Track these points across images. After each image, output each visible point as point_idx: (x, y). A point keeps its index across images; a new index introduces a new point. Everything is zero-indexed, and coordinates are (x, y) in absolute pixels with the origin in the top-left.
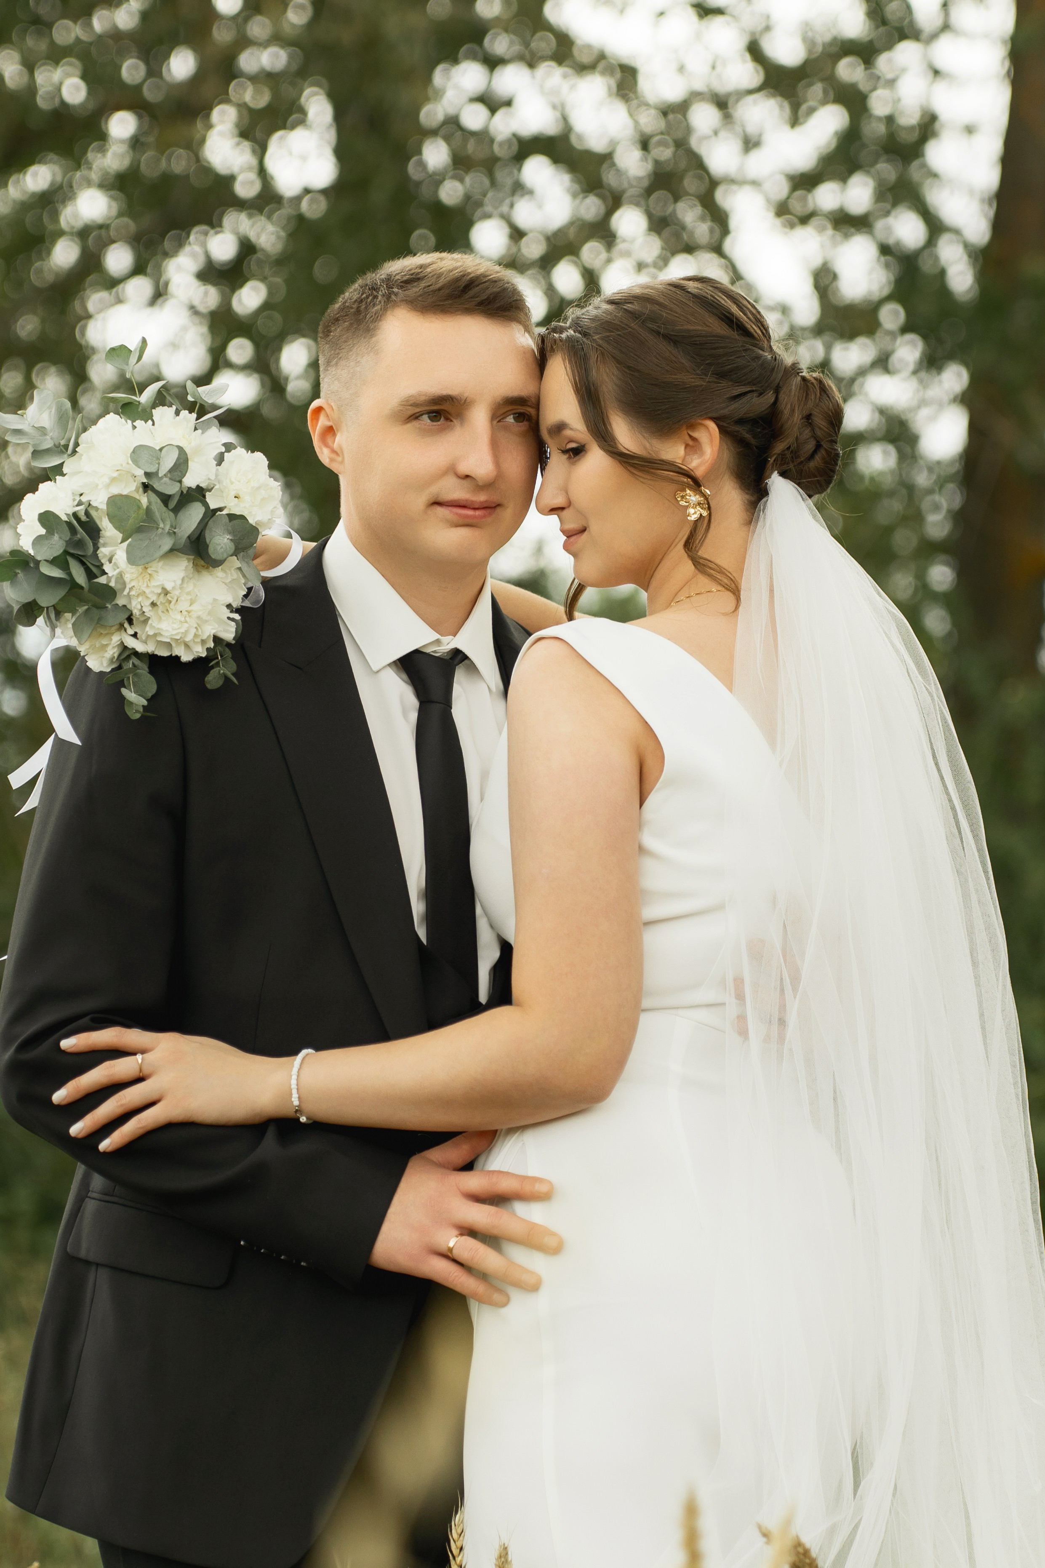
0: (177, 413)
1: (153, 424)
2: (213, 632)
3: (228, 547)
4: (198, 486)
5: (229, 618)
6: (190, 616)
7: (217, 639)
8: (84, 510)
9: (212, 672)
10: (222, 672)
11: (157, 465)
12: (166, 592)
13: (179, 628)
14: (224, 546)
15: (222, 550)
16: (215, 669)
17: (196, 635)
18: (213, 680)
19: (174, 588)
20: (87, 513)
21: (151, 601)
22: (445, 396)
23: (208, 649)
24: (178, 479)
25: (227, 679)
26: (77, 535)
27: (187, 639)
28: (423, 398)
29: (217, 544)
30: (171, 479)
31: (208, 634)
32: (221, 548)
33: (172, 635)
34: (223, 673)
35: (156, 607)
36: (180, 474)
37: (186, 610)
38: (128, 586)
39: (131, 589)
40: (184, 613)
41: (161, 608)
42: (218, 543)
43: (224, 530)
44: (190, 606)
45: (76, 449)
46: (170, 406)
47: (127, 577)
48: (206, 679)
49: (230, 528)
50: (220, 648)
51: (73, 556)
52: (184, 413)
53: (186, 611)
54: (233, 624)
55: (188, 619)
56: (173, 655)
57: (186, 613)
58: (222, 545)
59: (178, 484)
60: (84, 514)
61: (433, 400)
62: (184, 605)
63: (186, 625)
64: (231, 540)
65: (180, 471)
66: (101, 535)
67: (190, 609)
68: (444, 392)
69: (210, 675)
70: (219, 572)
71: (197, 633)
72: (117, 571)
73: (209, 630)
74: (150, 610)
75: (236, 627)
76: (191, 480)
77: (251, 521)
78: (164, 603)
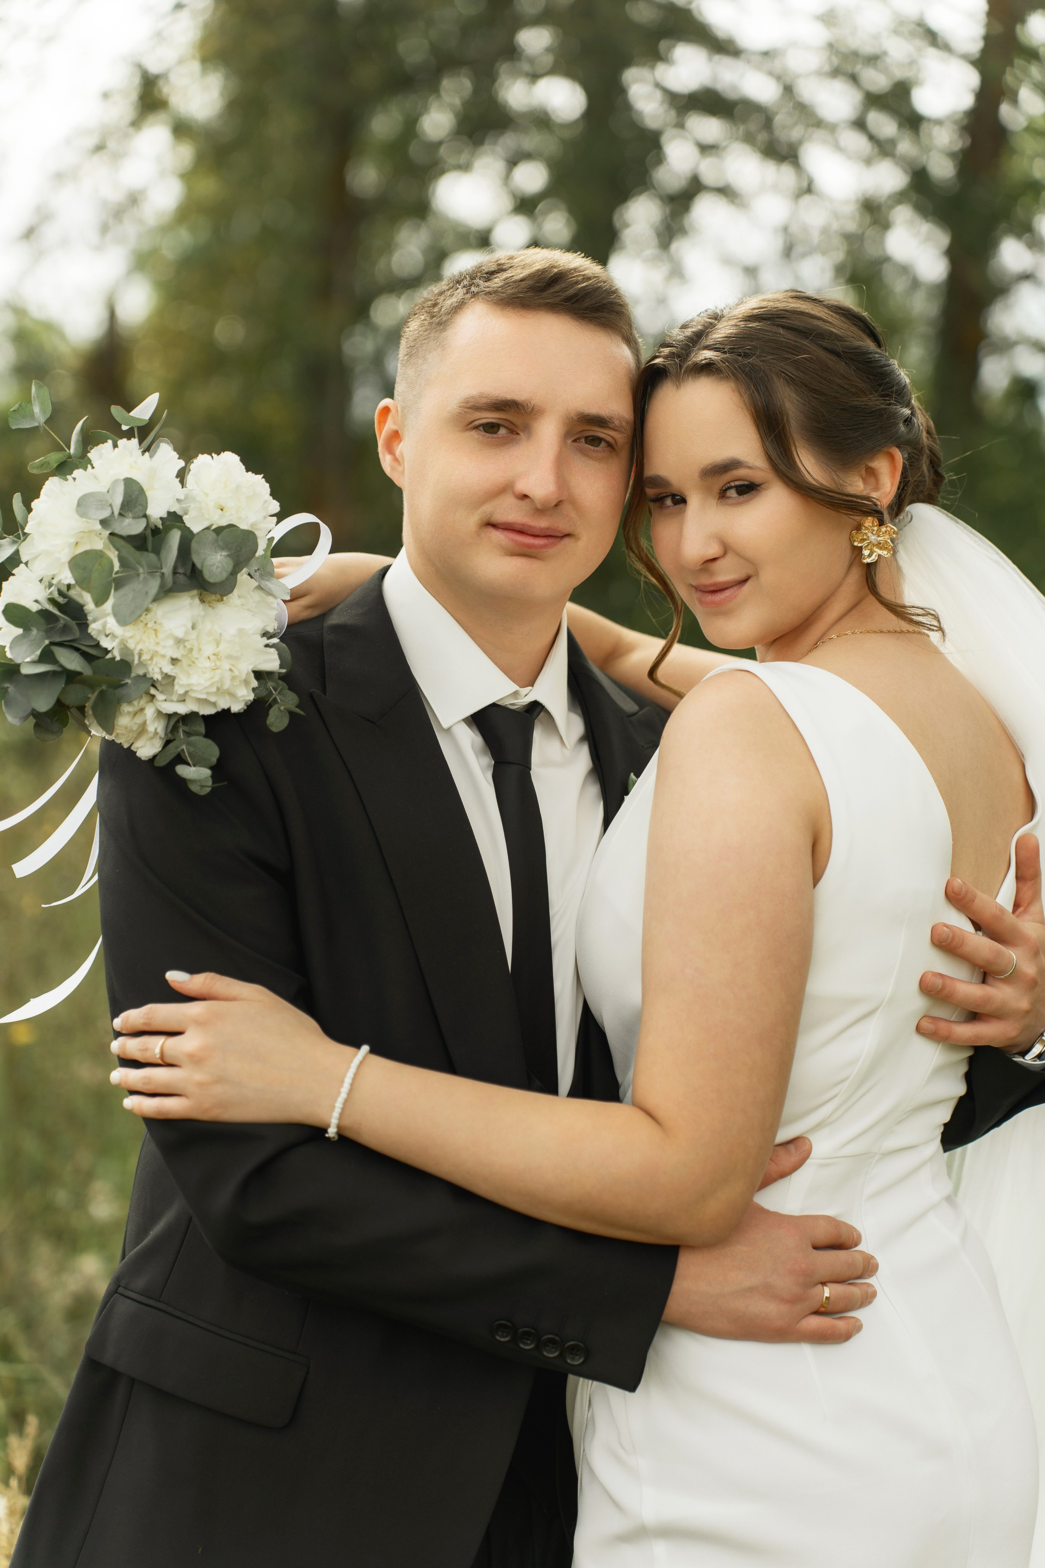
0: (115, 446)
1: (93, 468)
2: (251, 668)
3: (224, 564)
4: (169, 513)
5: (267, 646)
6: (219, 660)
7: (259, 675)
8: (57, 590)
9: (271, 712)
10: (282, 708)
11: (110, 508)
12: (179, 642)
13: (212, 678)
14: (220, 565)
15: (219, 569)
16: (274, 708)
17: (233, 678)
18: (277, 721)
19: (186, 633)
20: (60, 593)
21: (168, 657)
22: (509, 401)
23: (254, 690)
24: (141, 514)
25: (292, 714)
26: (60, 621)
27: (226, 687)
28: (484, 400)
29: (211, 566)
30: (134, 518)
31: (246, 672)
32: (217, 568)
33: (206, 688)
34: (284, 708)
35: (179, 664)
36: (140, 508)
37: (213, 653)
38: (136, 652)
39: (140, 655)
40: (212, 658)
41: (185, 662)
42: (211, 564)
43: (215, 548)
44: (218, 647)
45: (25, 531)
46: (104, 441)
47: (131, 645)
48: (268, 722)
49: (221, 543)
50: (272, 683)
51: (60, 644)
52: (122, 442)
53: (214, 655)
54: (273, 650)
55: (218, 663)
56: (220, 710)
57: (214, 657)
58: (217, 564)
59: (144, 520)
60: (58, 596)
61: (495, 404)
62: (209, 649)
63: (219, 671)
64: (228, 555)
65: (140, 505)
66: (86, 612)
67: (217, 650)
68: (509, 396)
69: (270, 716)
70: (234, 598)
71: (233, 675)
72: (117, 641)
73: (245, 668)
74: (172, 669)
75: (277, 652)
76: (157, 510)
77: (243, 526)
78: (187, 655)
